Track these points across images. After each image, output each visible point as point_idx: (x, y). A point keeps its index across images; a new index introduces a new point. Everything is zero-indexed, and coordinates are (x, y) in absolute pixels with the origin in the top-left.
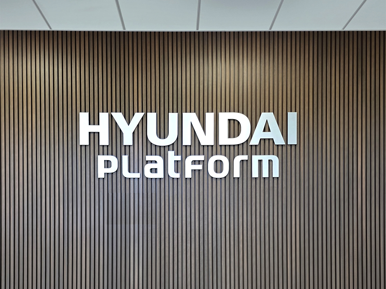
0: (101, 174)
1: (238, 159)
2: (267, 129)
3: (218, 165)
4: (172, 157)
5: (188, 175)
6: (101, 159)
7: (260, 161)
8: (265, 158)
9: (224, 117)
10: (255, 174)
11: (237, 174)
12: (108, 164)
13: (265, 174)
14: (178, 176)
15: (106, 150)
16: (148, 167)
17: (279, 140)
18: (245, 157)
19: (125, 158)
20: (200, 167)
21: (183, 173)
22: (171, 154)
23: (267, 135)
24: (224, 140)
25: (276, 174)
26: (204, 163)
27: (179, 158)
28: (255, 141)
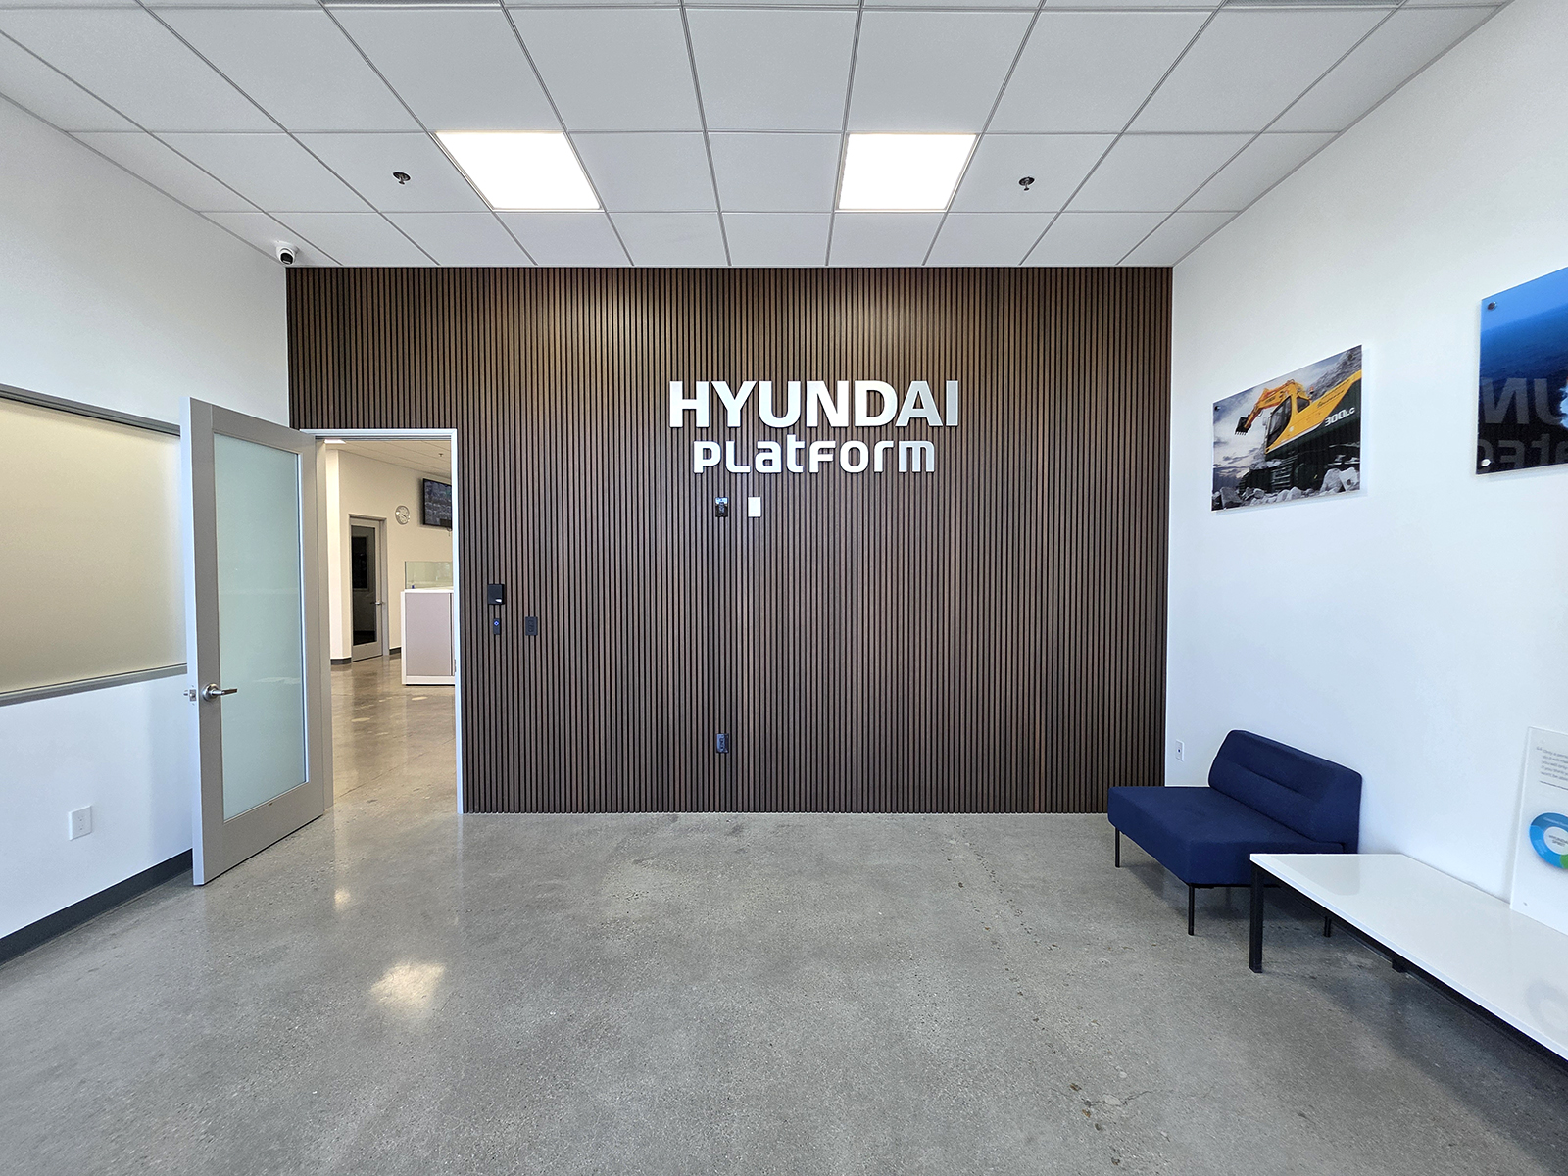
0: (698, 468)
1: (880, 447)
2: (918, 404)
3: (854, 454)
4: (793, 443)
5: (814, 468)
6: (699, 447)
7: (910, 449)
8: (916, 445)
9: (862, 387)
10: (903, 468)
11: (879, 467)
12: (707, 453)
13: (916, 468)
14: (800, 469)
15: (707, 434)
16: (760, 457)
17: (935, 420)
18: (890, 444)
19: (730, 445)
20: (829, 457)
21: (806, 467)
22: (791, 439)
23: (919, 413)
24: (862, 419)
25: (930, 467)
26: (836, 451)
27: (801, 445)
28: (902, 422)
